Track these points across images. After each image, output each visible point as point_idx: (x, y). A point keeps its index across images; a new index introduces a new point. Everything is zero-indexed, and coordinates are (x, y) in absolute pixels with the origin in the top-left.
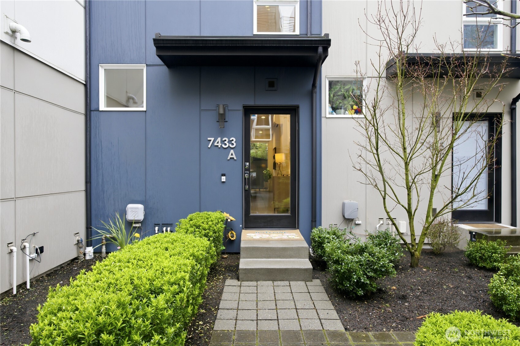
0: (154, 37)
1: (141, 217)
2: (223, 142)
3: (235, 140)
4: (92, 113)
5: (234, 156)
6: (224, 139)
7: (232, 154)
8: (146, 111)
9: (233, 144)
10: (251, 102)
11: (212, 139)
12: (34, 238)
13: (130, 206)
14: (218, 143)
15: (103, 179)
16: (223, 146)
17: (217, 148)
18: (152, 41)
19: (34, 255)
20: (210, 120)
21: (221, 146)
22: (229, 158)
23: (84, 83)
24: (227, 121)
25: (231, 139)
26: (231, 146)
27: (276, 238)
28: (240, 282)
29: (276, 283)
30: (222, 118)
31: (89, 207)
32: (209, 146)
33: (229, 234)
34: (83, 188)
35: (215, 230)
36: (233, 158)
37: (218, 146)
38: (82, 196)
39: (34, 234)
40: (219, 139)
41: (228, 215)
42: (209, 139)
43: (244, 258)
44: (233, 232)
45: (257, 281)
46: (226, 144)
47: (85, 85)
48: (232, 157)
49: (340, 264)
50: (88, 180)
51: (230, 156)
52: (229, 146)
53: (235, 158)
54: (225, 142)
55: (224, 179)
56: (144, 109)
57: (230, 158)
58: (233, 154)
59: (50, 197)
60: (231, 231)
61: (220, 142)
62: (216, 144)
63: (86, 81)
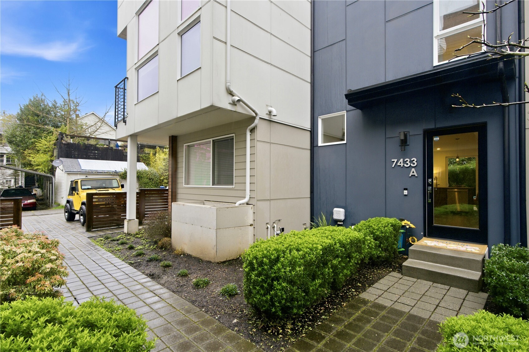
0: (345, 94)
1: (342, 218)
2: (405, 162)
3: (416, 160)
4: (314, 148)
5: (415, 174)
6: (406, 160)
7: (413, 172)
8: (346, 143)
9: (414, 164)
10: (431, 126)
11: (396, 160)
12: (279, 222)
13: (335, 209)
14: (400, 163)
15: (320, 191)
16: (405, 165)
17: (399, 167)
18: (344, 96)
19: (279, 232)
20: (394, 145)
21: (403, 165)
22: (410, 176)
23: (310, 130)
24: (408, 145)
25: (412, 159)
26: (412, 165)
27: (452, 248)
28: (402, 276)
29: (435, 285)
30: (404, 143)
31: (312, 208)
32: (393, 166)
33: (410, 239)
34: (309, 196)
35: (382, 230)
36: (415, 175)
37: (401, 166)
38: (308, 201)
39: (279, 220)
40: (401, 160)
41: (409, 223)
42: (393, 160)
43: (412, 258)
44: (414, 238)
45: (418, 279)
46: (407, 164)
47: (311, 131)
48: (413, 174)
49: (491, 277)
50: (312, 191)
51: (411, 174)
52: (410, 165)
53: (416, 175)
54: (407, 162)
55: (406, 192)
56: (345, 142)
57: (412, 175)
58: (415, 172)
59: (289, 200)
60: (412, 237)
61: (402, 162)
62: (399, 164)
63: (311, 129)
